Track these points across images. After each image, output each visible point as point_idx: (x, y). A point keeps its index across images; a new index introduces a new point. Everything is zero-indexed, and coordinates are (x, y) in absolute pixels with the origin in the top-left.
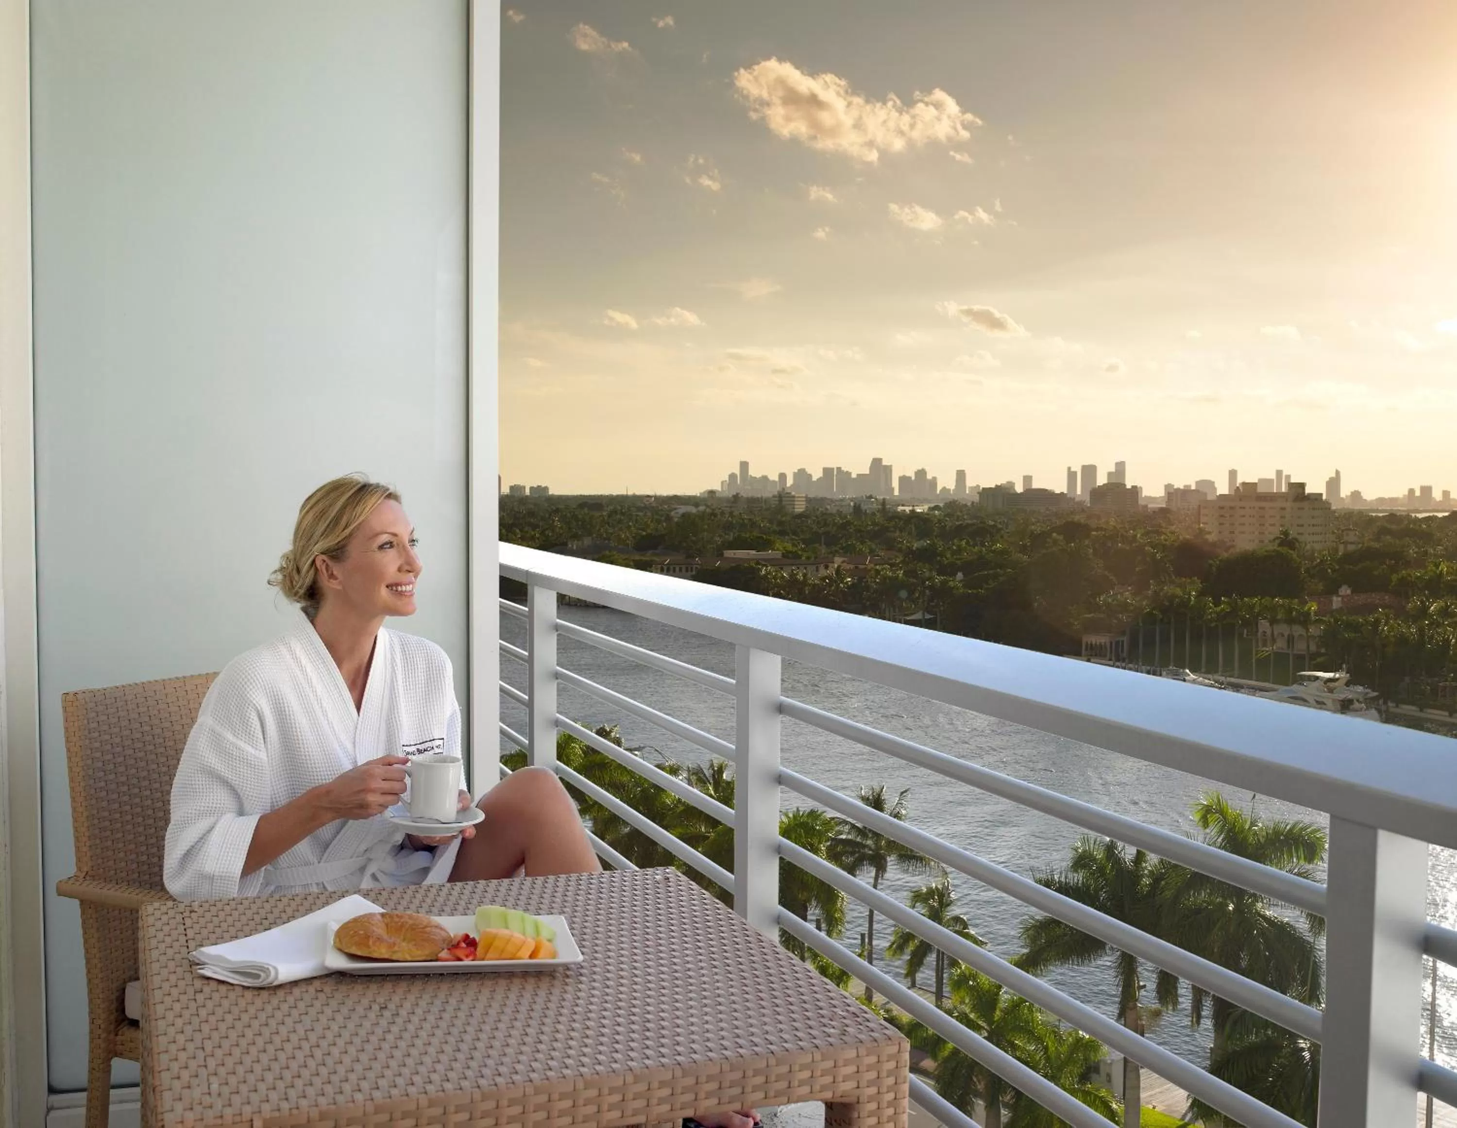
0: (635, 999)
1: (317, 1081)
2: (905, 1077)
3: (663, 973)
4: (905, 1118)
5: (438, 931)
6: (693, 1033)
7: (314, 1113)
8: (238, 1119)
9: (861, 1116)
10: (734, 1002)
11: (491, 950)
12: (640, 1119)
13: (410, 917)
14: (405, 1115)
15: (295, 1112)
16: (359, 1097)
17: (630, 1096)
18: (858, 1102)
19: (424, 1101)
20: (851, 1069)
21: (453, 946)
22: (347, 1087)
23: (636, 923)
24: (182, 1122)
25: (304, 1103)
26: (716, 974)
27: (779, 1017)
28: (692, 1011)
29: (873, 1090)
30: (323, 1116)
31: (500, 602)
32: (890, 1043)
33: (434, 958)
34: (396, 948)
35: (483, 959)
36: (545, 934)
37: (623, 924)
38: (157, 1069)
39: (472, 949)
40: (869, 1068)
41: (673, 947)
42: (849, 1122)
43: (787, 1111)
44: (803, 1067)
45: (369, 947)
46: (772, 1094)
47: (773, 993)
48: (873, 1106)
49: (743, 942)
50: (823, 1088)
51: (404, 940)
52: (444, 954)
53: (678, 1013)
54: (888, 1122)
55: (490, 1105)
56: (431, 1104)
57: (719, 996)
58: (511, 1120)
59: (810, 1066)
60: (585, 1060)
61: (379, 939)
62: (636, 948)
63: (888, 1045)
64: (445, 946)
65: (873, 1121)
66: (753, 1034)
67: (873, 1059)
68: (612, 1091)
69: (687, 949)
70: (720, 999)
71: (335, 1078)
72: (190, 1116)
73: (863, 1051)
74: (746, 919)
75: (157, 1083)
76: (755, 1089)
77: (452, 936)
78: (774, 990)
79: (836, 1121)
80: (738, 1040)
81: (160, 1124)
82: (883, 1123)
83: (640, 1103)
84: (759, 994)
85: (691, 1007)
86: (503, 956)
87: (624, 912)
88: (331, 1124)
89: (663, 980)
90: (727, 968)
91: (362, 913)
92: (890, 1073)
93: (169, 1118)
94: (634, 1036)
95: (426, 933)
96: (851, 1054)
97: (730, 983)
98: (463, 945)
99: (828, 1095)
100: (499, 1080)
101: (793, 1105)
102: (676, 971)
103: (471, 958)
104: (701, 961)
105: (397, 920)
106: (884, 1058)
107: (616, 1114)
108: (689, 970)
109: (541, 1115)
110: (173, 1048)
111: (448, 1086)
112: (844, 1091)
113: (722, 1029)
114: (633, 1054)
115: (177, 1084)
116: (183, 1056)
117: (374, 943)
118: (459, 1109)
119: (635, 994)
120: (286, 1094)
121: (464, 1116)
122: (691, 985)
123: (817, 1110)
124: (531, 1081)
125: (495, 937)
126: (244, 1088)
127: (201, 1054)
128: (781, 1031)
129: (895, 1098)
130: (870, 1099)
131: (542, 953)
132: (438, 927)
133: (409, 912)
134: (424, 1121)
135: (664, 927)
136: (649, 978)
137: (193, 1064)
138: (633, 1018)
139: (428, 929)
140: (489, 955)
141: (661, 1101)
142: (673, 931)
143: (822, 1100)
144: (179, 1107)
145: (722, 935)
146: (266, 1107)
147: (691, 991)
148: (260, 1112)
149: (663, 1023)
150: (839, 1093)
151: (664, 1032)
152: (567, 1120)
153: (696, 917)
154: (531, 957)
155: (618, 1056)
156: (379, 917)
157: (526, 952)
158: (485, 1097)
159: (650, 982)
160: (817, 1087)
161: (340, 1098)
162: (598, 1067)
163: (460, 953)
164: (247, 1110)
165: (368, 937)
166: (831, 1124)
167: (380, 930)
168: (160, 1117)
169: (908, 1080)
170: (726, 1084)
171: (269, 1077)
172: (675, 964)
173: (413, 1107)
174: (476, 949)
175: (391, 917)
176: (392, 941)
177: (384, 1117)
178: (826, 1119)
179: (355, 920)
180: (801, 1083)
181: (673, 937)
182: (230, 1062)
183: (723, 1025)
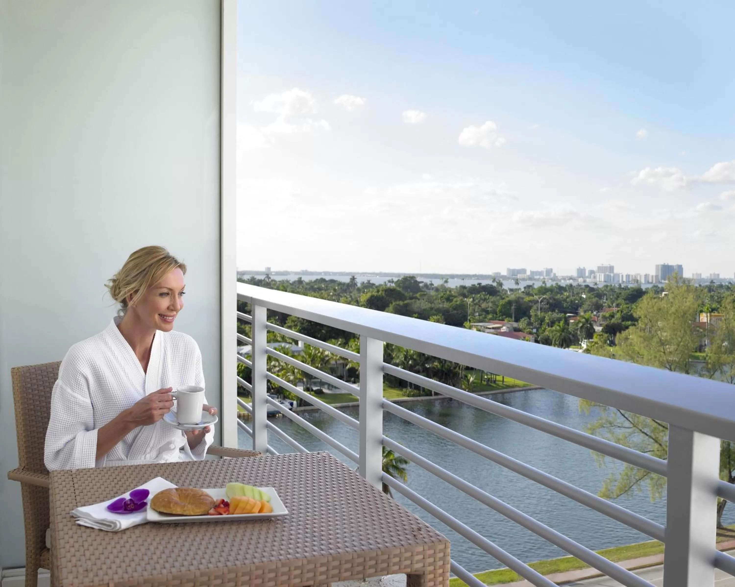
0: (308, 520)
1: (143, 563)
2: (448, 561)
3: (322, 507)
4: (448, 582)
5: (208, 498)
6: (338, 538)
7: (141, 580)
8: (101, 583)
9: (426, 581)
10: (359, 522)
11: (238, 508)
12: (311, 583)
13: (192, 490)
14: (189, 581)
15: (131, 579)
16: (164, 571)
17: (305, 571)
18: (424, 574)
19: (198, 573)
20: (421, 557)
21: (216, 507)
22: (158, 566)
23: (308, 481)
24: (72, 585)
25: (135, 574)
26: (350, 507)
27: (383, 530)
28: (337, 527)
29: (432, 568)
30: (146, 582)
31: (238, 313)
32: (440, 543)
33: (206, 513)
34: (186, 508)
35: (233, 514)
36: (265, 498)
37: (301, 481)
38: (59, 557)
39: (227, 507)
40: (430, 556)
41: (328, 493)
42: (419, 584)
43: (386, 578)
44: (395, 556)
45: (170, 508)
46: (379, 569)
47: (380, 517)
48: (432, 576)
49: (364, 491)
50: (406, 567)
51: (189, 503)
52: (212, 511)
53: (330, 528)
54: (440, 584)
55: (233, 575)
56: (202, 575)
57: (351, 519)
58: (244, 583)
59: (399, 555)
60: (282, 552)
61: (176, 503)
62: (308, 494)
63: (439, 544)
64: (212, 506)
65: (432, 584)
66: (369, 539)
67: (432, 552)
68: (296, 568)
69: (335, 494)
70: (352, 521)
71: (152, 562)
72: (76, 581)
73: (426, 547)
74: (365, 478)
75: (59, 564)
76: (370, 567)
77: (215, 500)
78: (380, 516)
79: (412, 584)
80: (361, 542)
81: (61, 585)
82: (437, 585)
83: (311, 575)
84: (372, 518)
85: (337, 525)
86: (244, 511)
87: (302, 475)
88: (150, 585)
89: (322, 510)
90: (356, 504)
91: (165, 489)
92: (440, 559)
93: (65, 582)
94: (308, 539)
95: (200, 499)
96: (420, 549)
97: (357, 512)
98: (222, 506)
99: (409, 570)
100: (237, 562)
101: (390, 576)
102: (329, 506)
103: (227, 513)
104: (342, 500)
105: (184, 492)
106: (437, 551)
107: (298, 580)
108: (336, 505)
109: (259, 581)
110: (67, 546)
111: (211, 566)
112: (416, 569)
113: (353, 536)
114: (307, 549)
115: (70, 565)
116: (72, 550)
117: (174, 506)
118: (216, 578)
119: (308, 518)
120: (126, 570)
121: (219, 581)
122: (337, 513)
123: (402, 578)
124: (254, 563)
125: (239, 501)
126: (104, 567)
127: (82, 549)
128: (384, 537)
129: (443, 572)
130: (430, 573)
131: (265, 510)
132: (207, 496)
133: (191, 487)
134: (198, 584)
135: (323, 483)
136: (315, 509)
137: (78, 554)
138: (307, 530)
139: (202, 497)
140: (236, 511)
141: (322, 573)
142: (327, 485)
143: (405, 573)
144: (71, 577)
145: (353, 487)
146: (116, 577)
147: (337, 516)
148: (113, 579)
149: (323, 533)
150: (414, 569)
151: (323, 538)
152: (272, 584)
153: (339, 477)
154: (259, 512)
155: (299, 550)
156: (175, 491)
157: (257, 509)
158: (230, 572)
159: (315, 511)
160: (403, 567)
161: (155, 572)
162: (289, 556)
163: (221, 511)
164: (106, 578)
165: (169, 502)
166: (410, 585)
167: (176, 498)
168: (60, 582)
169: (450, 562)
170: (355, 565)
171: (118, 561)
172: (328, 502)
173: (192, 577)
174: (229, 507)
175: (181, 490)
176: (183, 504)
177: (177, 582)
178: (407, 583)
179: (162, 493)
180: (395, 564)
181: (327, 488)
182: (97, 553)
183: (354, 534)
